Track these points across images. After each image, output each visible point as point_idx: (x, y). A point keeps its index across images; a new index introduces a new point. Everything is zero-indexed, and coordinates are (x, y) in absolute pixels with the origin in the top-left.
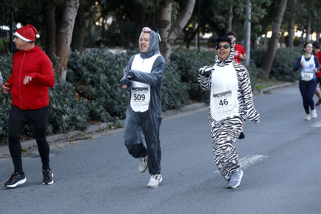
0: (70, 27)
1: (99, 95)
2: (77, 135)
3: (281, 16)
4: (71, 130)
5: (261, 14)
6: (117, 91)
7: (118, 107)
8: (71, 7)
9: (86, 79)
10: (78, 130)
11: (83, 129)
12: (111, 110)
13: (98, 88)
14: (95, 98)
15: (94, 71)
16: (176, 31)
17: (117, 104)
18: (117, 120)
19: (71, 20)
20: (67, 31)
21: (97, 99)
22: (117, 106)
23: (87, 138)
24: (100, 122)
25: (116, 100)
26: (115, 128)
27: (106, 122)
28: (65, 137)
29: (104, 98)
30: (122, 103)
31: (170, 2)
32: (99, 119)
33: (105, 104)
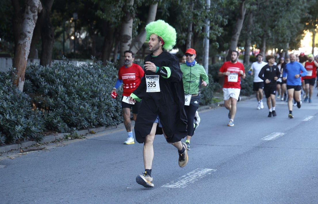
0: (28, 39)
1: (57, 106)
2: (32, 146)
3: (238, 35)
4: (25, 141)
5: (219, 32)
6: (75, 102)
7: (76, 118)
8: (29, 19)
9: (43, 90)
10: (33, 140)
11: (38, 139)
12: (69, 121)
13: (56, 99)
14: (53, 109)
15: (52, 82)
16: (137, 46)
17: (75, 115)
18: (75, 130)
19: (29, 32)
20: (25, 43)
21: (55, 109)
22: (74, 117)
23: (41, 149)
24: (57, 133)
25: (73, 111)
26: (71, 139)
27: (63, 133)
28: (19, 148)
29: (62, 109)
30: (80, 114)
31: (132, 18)
32: (56, 130)
33: (63, 114)
